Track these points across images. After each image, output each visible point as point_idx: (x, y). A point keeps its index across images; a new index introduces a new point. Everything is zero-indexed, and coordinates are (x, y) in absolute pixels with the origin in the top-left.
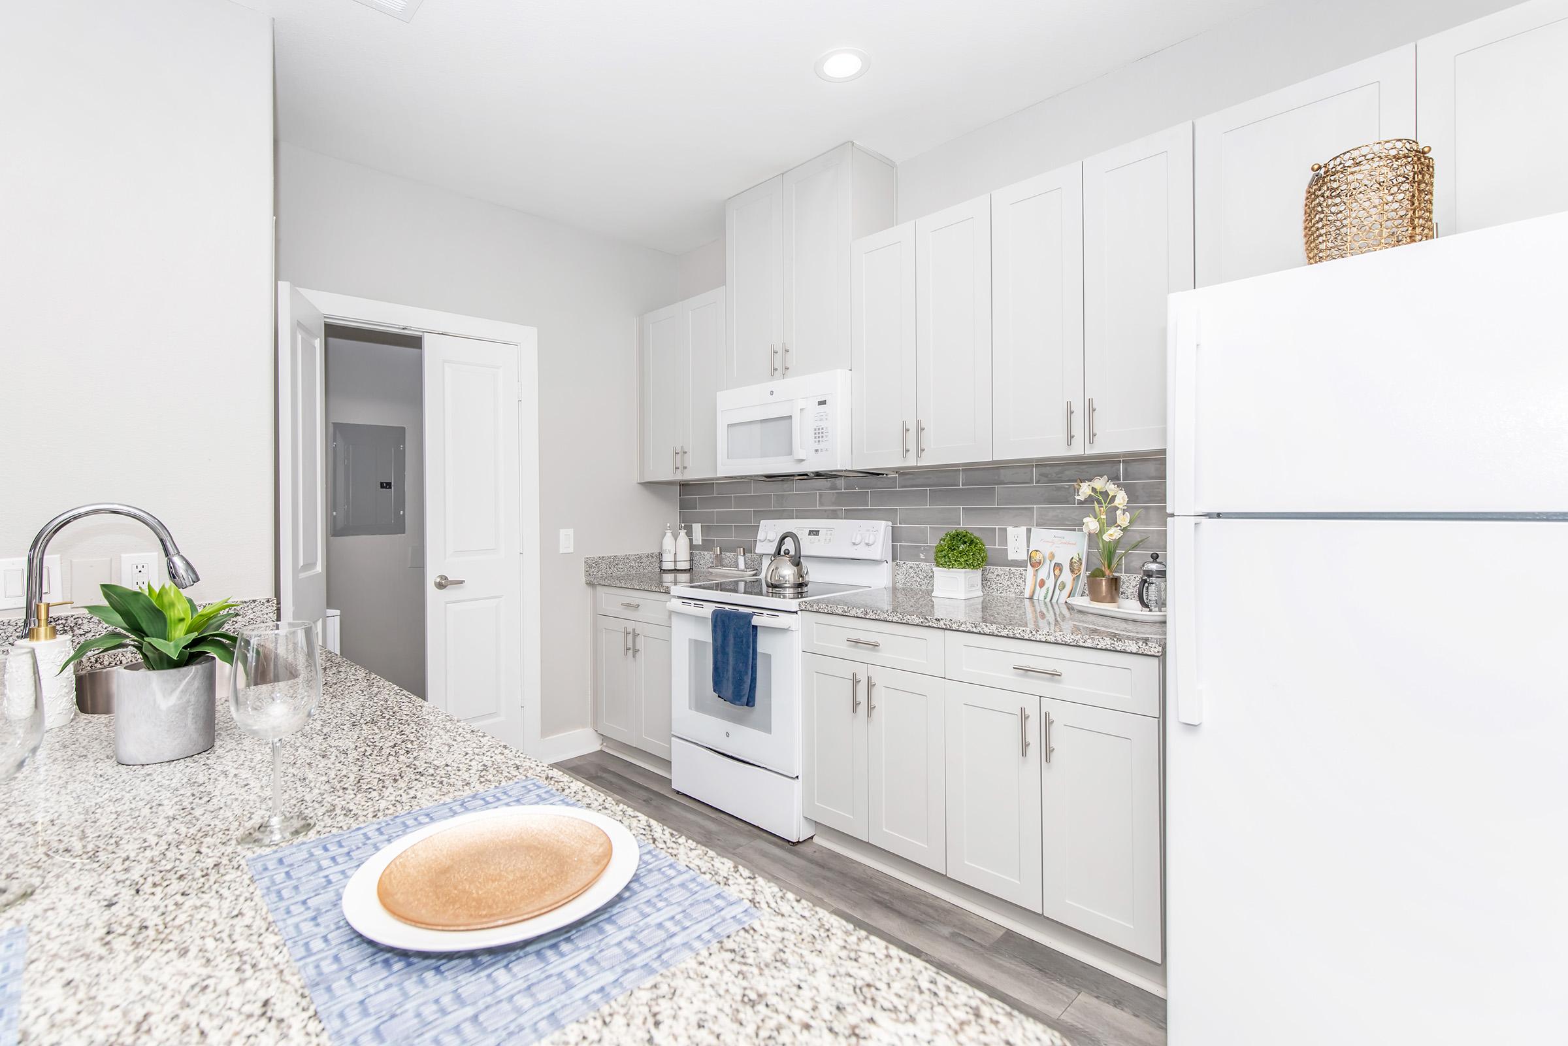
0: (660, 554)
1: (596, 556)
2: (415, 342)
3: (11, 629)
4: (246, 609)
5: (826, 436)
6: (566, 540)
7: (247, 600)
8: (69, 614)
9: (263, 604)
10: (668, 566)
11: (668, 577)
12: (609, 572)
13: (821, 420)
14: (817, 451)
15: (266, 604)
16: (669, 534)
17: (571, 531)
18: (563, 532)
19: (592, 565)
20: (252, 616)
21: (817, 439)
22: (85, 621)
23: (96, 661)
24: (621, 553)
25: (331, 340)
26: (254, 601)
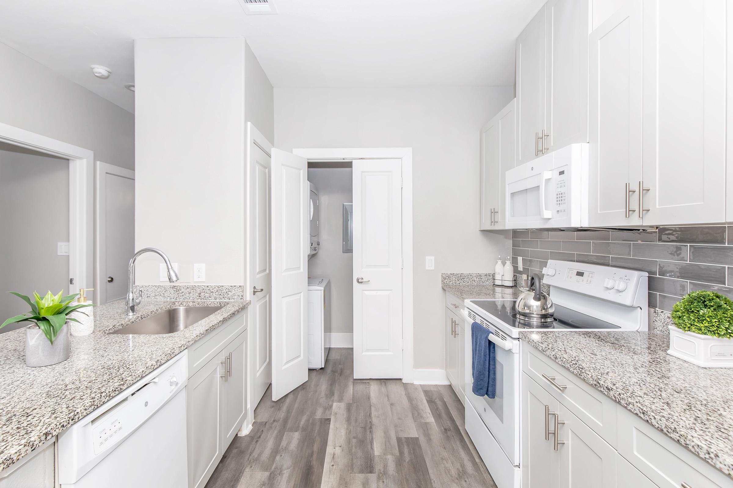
0: (494, 275)
1: (449, 273)
2: (348, 165)
3: (163, 288)
4: (232, 289)
5: (564, 200)
6: (430, 262)
7: (232, 285)
8: (178, 285)
9: (238, 288)
10: (498, 282)
11: (498, 290)
12: (458, 283)
13: (561, 187)
14: (558, 211)
15: (239, 288)
16: (499, 262)
17: (433, 258)
18: (428, 258)
19: (445, 278)
20: (234, 292)
21: (559, 202)
22: (182, 288)
23: (181, 304)
24: (466, 272)
25: (310, 169)
26: (235, 286)
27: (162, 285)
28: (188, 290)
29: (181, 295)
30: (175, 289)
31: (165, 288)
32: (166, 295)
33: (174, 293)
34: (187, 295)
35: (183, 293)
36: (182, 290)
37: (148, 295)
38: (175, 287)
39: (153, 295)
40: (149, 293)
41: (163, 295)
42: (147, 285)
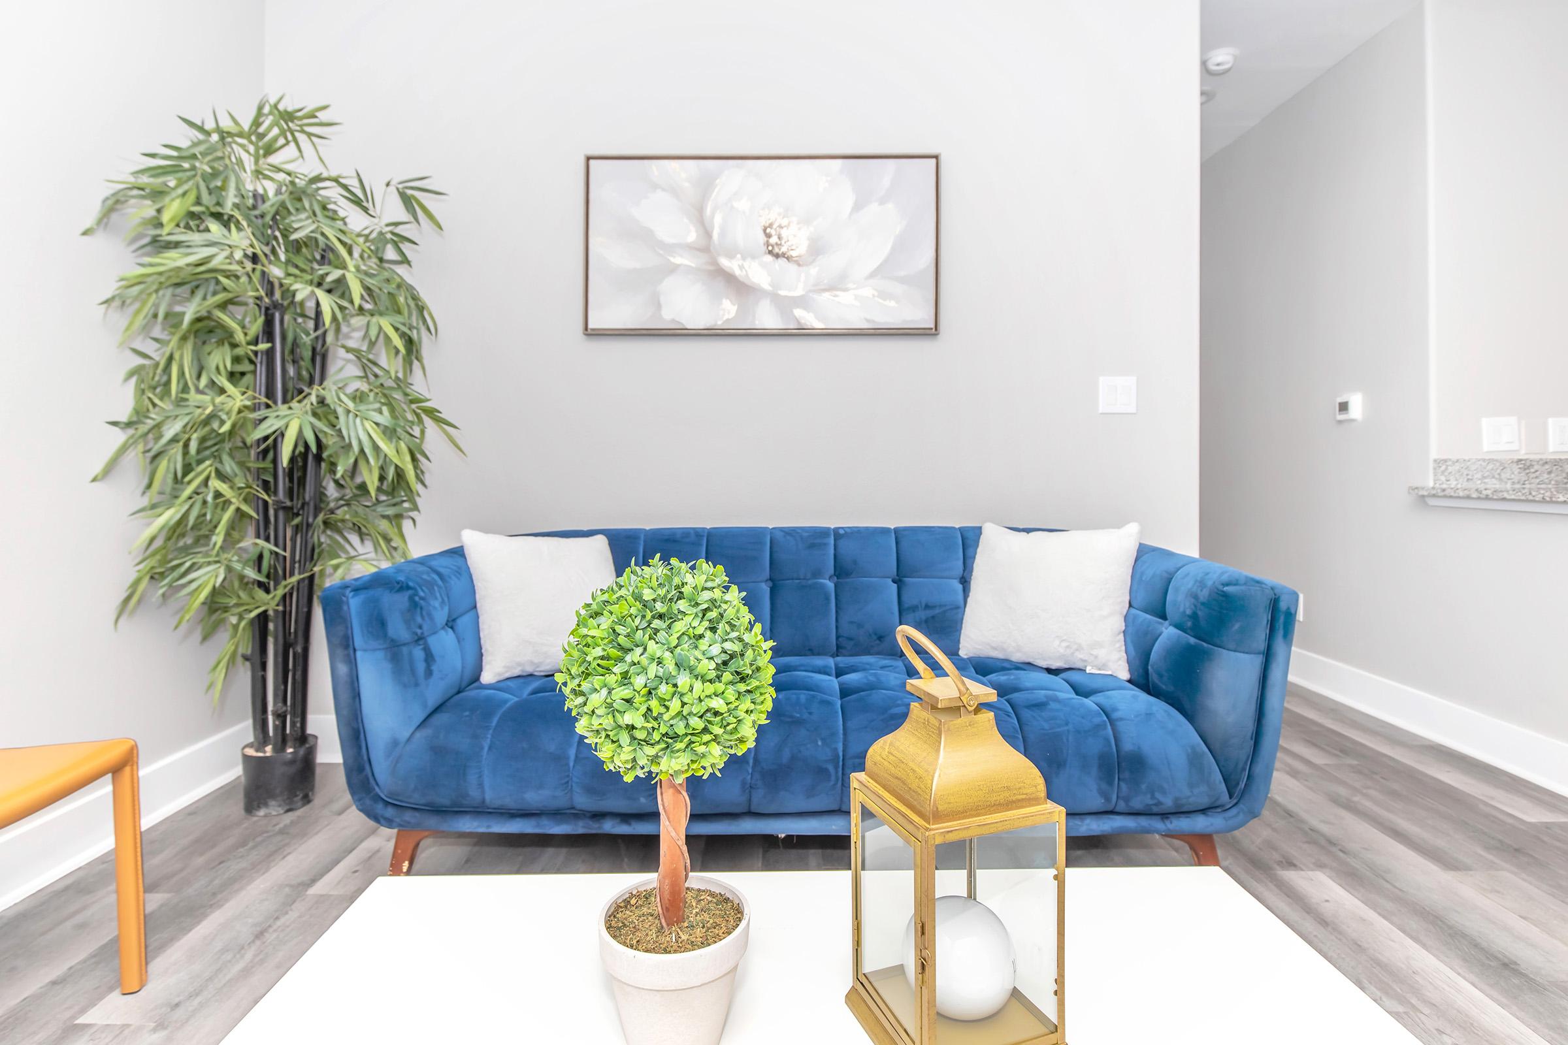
22: (1536, 463)
27: (1495, 458)
28: (1547, 467)
29: (1534, 475)
30: (1521, 466)
31: (1502, 464)
32: (1503, 476)
33: (1519, 473)
34: (1546, 476)
35: (1538, 473)
36: (1536, 467)
37: (1469, 477)
38: (1521, 460)
39: (1479, 476)
40: (1471, 473)
41: (1497, 476)
42: (1467, 458)
